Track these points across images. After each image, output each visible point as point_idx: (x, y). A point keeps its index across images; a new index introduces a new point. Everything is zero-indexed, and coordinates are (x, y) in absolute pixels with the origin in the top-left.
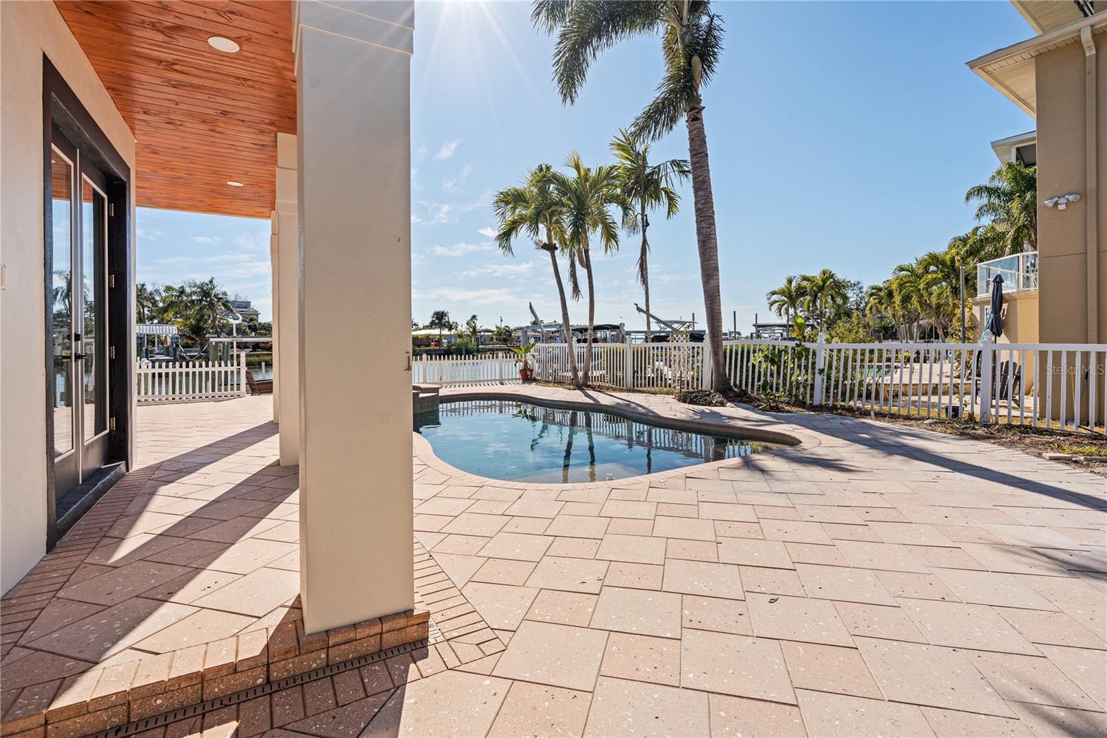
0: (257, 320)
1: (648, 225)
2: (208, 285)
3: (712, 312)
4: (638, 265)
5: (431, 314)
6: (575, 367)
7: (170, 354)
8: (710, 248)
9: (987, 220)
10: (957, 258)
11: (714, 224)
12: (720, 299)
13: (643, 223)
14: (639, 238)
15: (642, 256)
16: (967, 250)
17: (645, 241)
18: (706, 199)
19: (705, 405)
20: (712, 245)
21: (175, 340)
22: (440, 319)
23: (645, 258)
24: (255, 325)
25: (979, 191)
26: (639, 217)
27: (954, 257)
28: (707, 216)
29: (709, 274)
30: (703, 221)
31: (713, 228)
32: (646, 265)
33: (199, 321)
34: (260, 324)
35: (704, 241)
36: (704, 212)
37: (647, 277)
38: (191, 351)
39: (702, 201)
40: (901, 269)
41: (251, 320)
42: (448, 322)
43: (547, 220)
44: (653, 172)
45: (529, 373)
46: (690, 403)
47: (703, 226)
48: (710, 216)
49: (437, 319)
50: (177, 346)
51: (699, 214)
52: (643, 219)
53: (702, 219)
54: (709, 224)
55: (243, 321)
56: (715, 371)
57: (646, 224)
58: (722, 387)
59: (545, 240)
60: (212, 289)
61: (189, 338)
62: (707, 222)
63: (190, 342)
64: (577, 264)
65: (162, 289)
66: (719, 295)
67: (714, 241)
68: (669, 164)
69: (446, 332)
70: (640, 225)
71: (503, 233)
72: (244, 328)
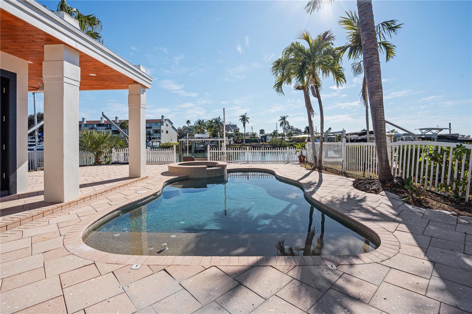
3: (376, 120)
41: (237, 132)
45: (302, 158)
47: (367, 56)
49: (307, 130)
55: (234, 132)
60: (219, 120)
71: (278, 83)
72: (233, 135)
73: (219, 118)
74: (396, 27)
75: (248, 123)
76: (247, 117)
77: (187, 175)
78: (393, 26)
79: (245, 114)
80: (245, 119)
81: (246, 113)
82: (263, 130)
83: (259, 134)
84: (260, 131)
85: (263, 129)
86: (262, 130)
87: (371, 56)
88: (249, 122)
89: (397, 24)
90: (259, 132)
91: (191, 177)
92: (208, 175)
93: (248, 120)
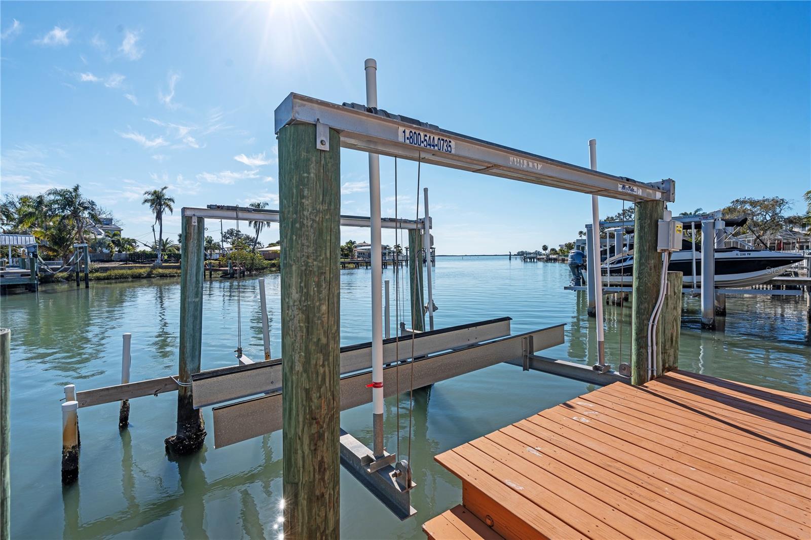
0: (120, 235)
2: (71, 193)
7: (27, 266)
21: (33, 250)
24: (119, 241)
33: (60, 230)
34: (123, 239)
38: (53, 264)
41: (115, 235)
50: (35, 256)
55: (106, 236)
60: (76, 198)
61: (50, 249)
63: (51, 253)
65: (16, 200)
72: (108, 243)
76: (166, 197)
79: (163, 189)
80: (160, 202)
81: (165, 188)
88: (174, 210)
93: (171, 203)
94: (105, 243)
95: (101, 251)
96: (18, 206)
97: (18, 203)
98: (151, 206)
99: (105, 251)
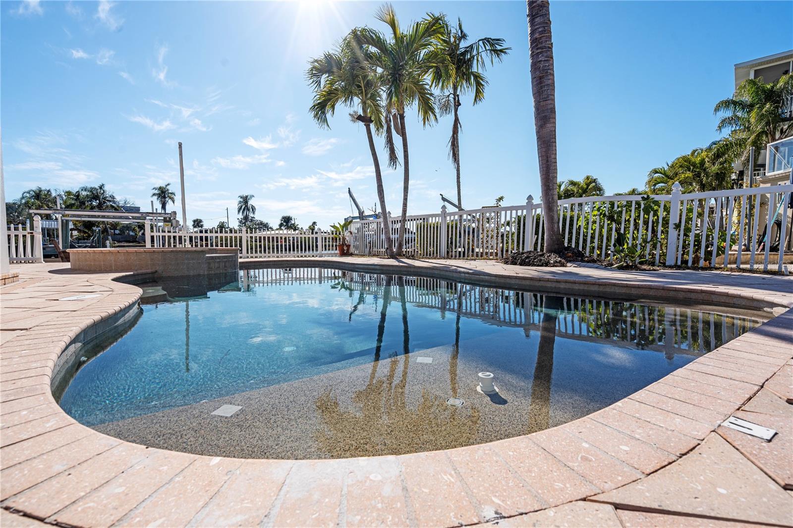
1: (460, 104)
2: (98, 190)
3: (547, 161)
4: (450, 144)
5: (280, 218)
6: (389, 238)
8: (548, 85)
9: (726, 132)
10: (707, 159)
11: (552, 58)
12: (556, 146)
13: (455, 102)
14: (451, 117)
15: (453, 136)
16: (715, 153)
17: (457, 120)
18: (544, 27)
19: (541, 266)
20: (550, 81)
22: (287, 222)
23: (457, 136)
25: (727, 104)
26: (451, 97)
27: (704, 159)
28: (545, 47)
29: (546, 116)
30: (541, 53)
31: (551, 62)
32: (457, 143)
35: (541, 78)
36: (542, 43)
37: (458, 155)
39: (540, 30)
40: (656, 172)
42: (294, 224)
43: (362, 92)
44: (465, 51)
45: (345, 248)
46: (521, 265)
47: (540, 59)
48: (549, 48)
49: (285, 221)
51: (537, 45)
52: (454, 99)
53: (539, 51)
54: (547, 57)
56: (548, 229)
57: (458, 104)
58: (556, 247)
59: (361, 112)
60: (101, 193)
62: (545, 54)
64: (393, 132)
65: (63, 194)
66: (555, 142)
67: (551, 77)
68: (481, 43)
69: (291, 232)
70: (452, 105)
71: (319, 104)
72: (133, 227)
73: (101, 188)
74: (501, 51)
75: (174, 202)
76: (170, 191)
77: (153, 270)
78: (499, 48)
79: (167, 186)
80: (165, 195)
81: (168, 184)
82: (201, 221)
83: (192, 227)
84: (194, 221)
85: (199, 218)
86: (197, 220)
87: (546, 59)
89: (505, 46)
90: (192, 223)
91: (164, 274)
92: (210, 268)
93: (172, 196)
94: (131, 227)
95: (129, 234)
96: (65, 198)
97: (64, 196)
98: (158, 199)
99: (131, 233)
